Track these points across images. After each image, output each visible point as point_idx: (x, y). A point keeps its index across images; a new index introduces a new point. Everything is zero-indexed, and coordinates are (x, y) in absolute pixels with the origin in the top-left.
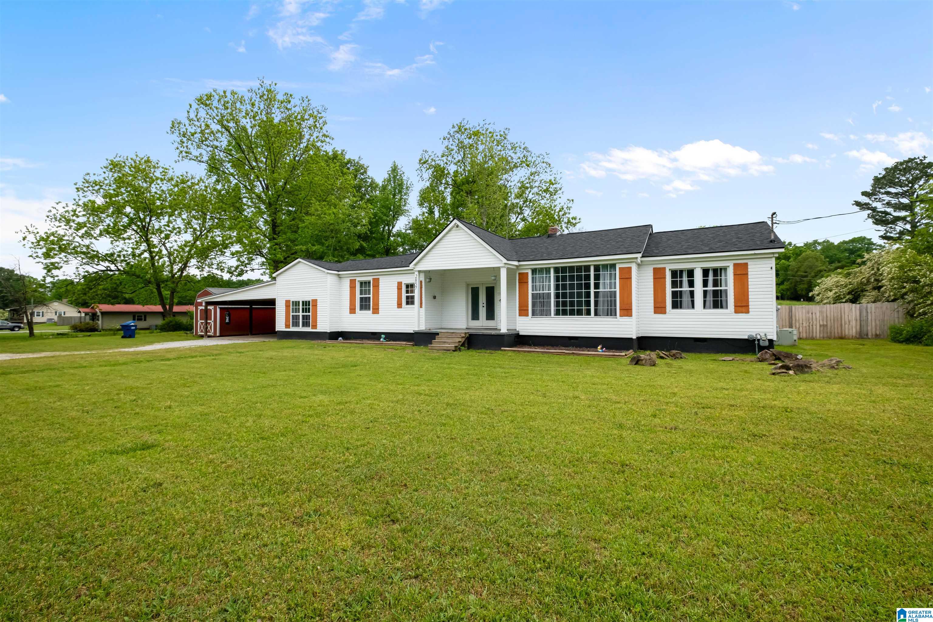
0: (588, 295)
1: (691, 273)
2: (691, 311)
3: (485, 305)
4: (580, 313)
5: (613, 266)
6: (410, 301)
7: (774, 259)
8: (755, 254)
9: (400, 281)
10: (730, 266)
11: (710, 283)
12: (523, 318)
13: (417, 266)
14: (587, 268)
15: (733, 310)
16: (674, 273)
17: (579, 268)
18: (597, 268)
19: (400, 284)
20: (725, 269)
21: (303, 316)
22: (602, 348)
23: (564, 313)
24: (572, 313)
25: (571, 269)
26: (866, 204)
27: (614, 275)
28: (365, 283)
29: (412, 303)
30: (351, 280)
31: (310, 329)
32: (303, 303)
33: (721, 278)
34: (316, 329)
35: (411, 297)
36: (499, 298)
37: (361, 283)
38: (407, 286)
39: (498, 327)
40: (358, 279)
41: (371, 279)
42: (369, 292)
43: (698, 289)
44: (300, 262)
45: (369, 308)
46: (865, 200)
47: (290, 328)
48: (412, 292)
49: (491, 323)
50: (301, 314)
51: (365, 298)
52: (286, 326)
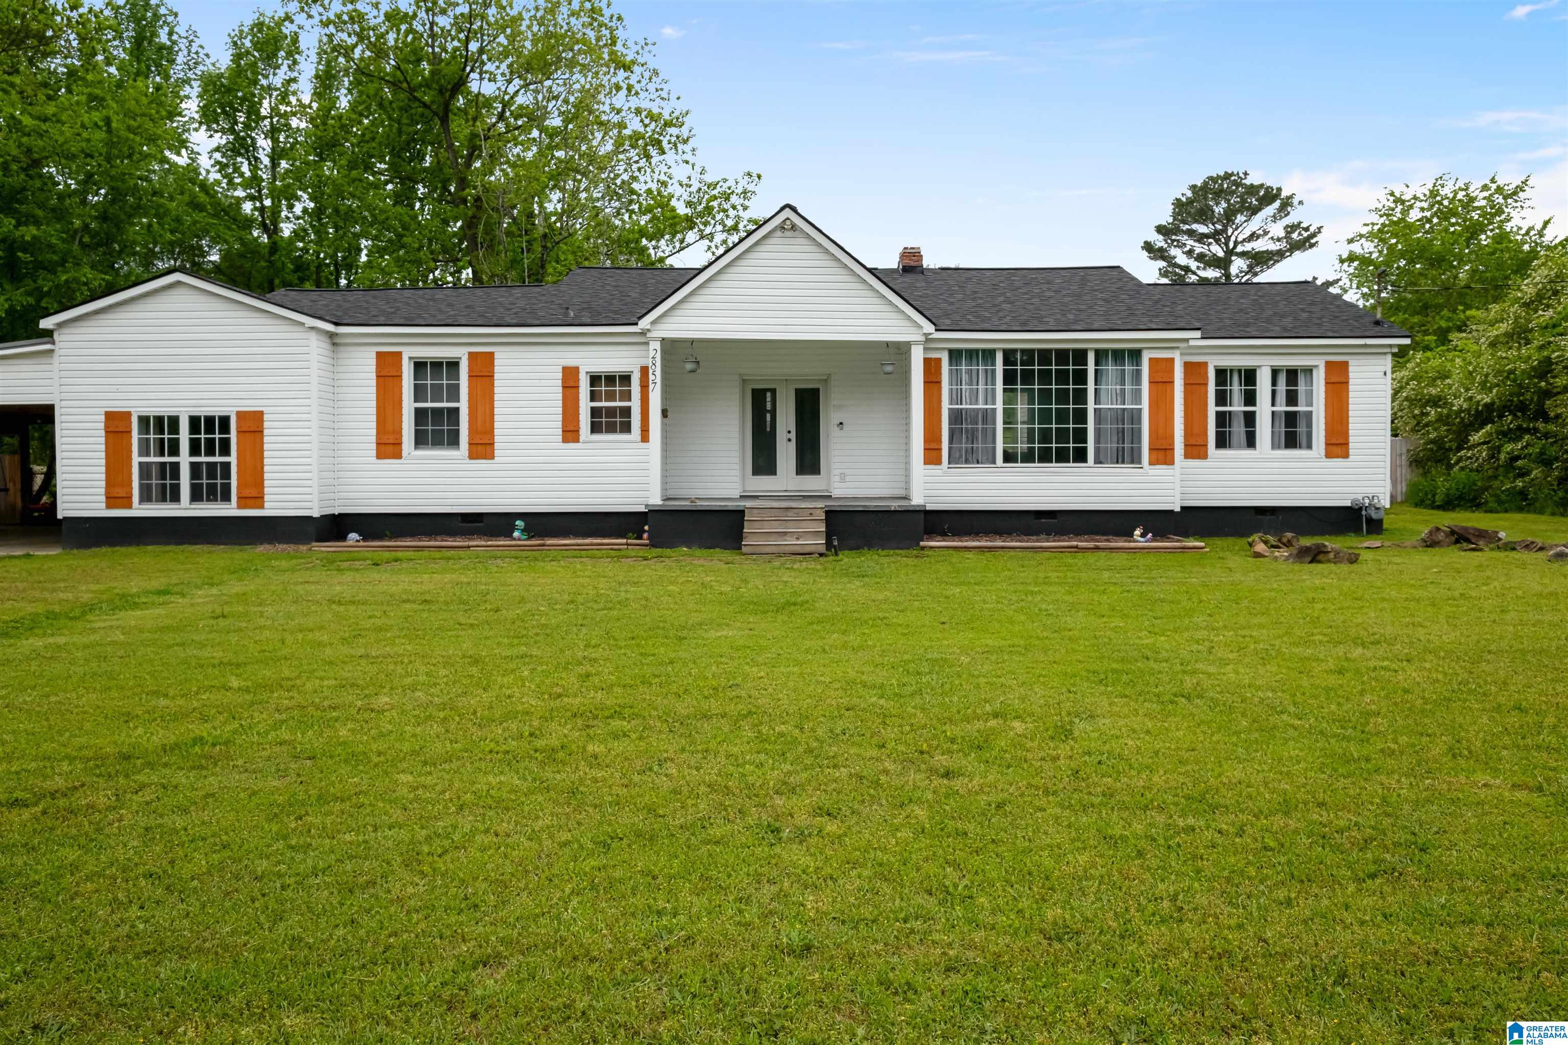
1: (1250, 376)
2: (1249, 453)
3: (793, 436)
4: (1062, 457)
5: (1135, 355)
6: (610, 421)
7: (1389, 357)
8: (1365, 346)
9: (571, 362)
10: (1319, 364)
11: (1281, 397)
12: (933, 470)
13: (659, 326)
14: (1081, 356)
15: (1323, 452)
16: (1222, 374)
17: (1062, 355)
18: (1100, 355)
19: (570, 376)
20: (1309, 371)
21: (195, 468)
22: (1143, 535)
23: (1028, 456)
24: (1044, 456)
25: (1045, 355)
26: (1161, 250)
27: (1137, 375)
28: (437, 365)
29: (611, 429)
30: (379, 355)
31: (230, 510)
32: (194, 422)
33: (1301, 388)
34: (262, 507)
35: (611, 412)
36: (835, 418)
37: (419, 366)
38: (595, 379)
39: (836, 493)
40: (409, 354)
41: (461, 354)
42: (454, 393)
43: (1264, 409)
44: (179, 283)
45: (453, 441)
46: (1159, 241)
47: (130, 506)
48: (611, 396)
49: (810, 483)
50: (185, 459)
51: (437, 412)
52: (112, 500)
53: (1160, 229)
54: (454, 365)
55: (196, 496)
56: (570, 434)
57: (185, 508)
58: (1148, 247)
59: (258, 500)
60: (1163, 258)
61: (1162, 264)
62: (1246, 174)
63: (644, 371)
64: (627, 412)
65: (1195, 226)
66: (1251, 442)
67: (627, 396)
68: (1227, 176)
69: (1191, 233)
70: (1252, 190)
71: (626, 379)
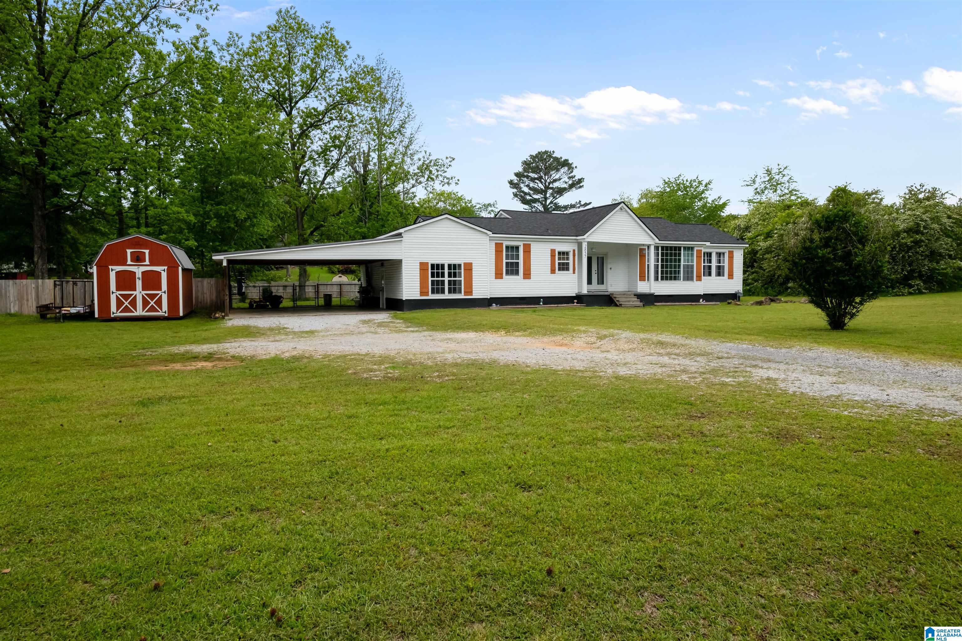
0: (679, 266)
2: (709, 277)
3: (597, 272)
5: (692, 248)
6: (564, 267)
7: (743, 250)
8: (737, 246)
9: (553, 248)
10: (726, 251)
11: (717, 261)
12: (642, 283)
13: (588, 238)
14: (680, 248)
15: (727, 278)
16: (704, 254)
17: (675, 248)
18: (685, 248)
19: (553, 251)
20: (724, 254)
21: (450, 282)
23: (667, 279)
24: (671, 279)
25: (671, 248)
26: (517, 184)
27: (692, 255)
28: (512, 247)
29: (563, 270)
30: (496, 243)
31: (461, 296)
32: (450, 266)
33: (722, 258)
34: (472, 295)
35: (563, 264)
36: (609, 266)
37: (507, 247)
38: (559, 253)
39: (609, 290)
40: (505, 243)
41: (521, 244)
42: (517, 257)
43: (714, 264)
44: (447, 218)
45: (517, 273)
46: (515, 179)
47: (428, 295)
48: (564, 259)
49: (601, 287)
50: (446, 279)
51: (512, 263)
52: (422, 293)
53: (517, 175)
54: (517, 248)
55: (450, 292)
56: (553, 271)
57: (447, 296)
58: (511, 182)
59: (471, 293)
60: (516, 188)
61: (515, 190)
62: (553, 152)
63: (574, 251)
64: (568, 264)
65: (530, 174)
66: (710, 274)
67: (568, 259)
68: (546, 152)
69: (527, 177)
70: (557, 159)
71: (567, 253)
